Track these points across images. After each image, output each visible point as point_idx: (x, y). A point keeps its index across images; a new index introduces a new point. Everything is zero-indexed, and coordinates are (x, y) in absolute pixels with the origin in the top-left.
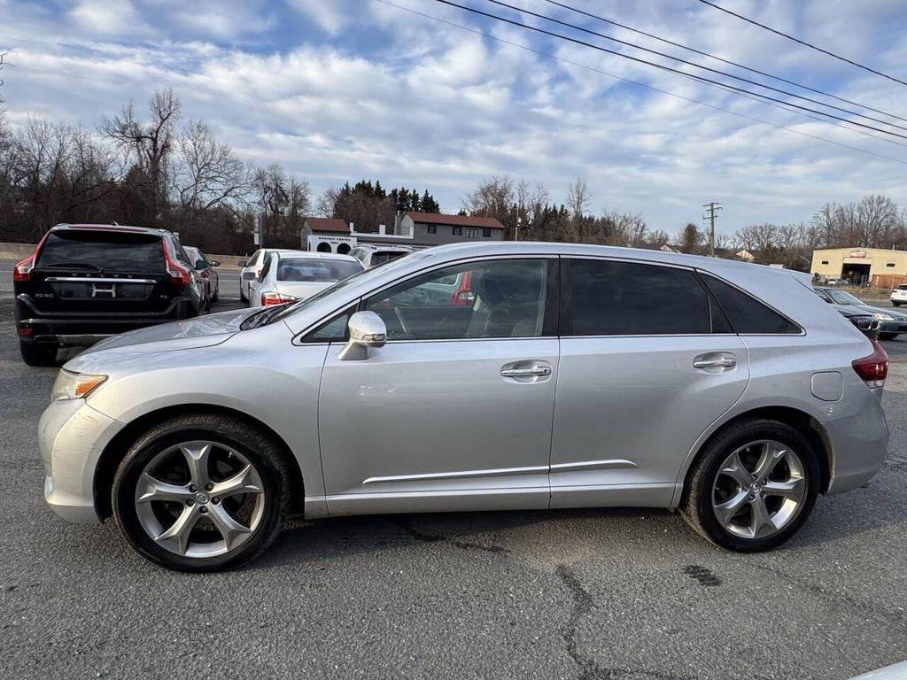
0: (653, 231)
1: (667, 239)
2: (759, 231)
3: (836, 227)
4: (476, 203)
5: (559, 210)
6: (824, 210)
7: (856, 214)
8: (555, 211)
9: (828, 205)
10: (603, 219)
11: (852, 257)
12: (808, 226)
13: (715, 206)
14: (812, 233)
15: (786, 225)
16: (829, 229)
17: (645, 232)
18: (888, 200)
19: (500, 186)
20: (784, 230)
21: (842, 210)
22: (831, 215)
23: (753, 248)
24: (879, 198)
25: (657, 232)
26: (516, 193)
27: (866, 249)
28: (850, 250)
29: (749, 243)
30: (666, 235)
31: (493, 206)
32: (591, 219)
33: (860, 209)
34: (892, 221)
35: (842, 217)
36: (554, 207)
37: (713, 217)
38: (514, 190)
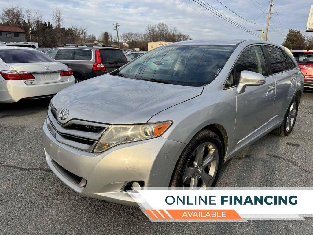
0: (89, 35)
1: (95, 38)
2: (128, 35)
3: (152, 34)
4: (3, 19)
5: (48, 24)
6: (147, 27)
7: (157, 29)
8: (46, 24)
9: (149, 26)
10: (69, 29)
11: (159, 45)
12: (143, 33)
13: (117, 25)
14: (145, 36)
15: (136, 33)
16: (150, 34)
17: (86, 35)
18: (165, 24)
19: (15, 11)
20: (136, 35)
21: (153, 27)
22: (150, 29)
23: (127, 42)
24: (163, 23)
25: (91, 35)
26: (25, 15)
27: (163, 42)
28: (158, 42)
29: (125, 40)
30: (95, 37)
31: (12, 21)
32: (64, 29)
33: (158, 27)
34: (167, 32)
35: (153, 30)
36: (45, 22)
37: (117, 29)
38: (23, 13)
